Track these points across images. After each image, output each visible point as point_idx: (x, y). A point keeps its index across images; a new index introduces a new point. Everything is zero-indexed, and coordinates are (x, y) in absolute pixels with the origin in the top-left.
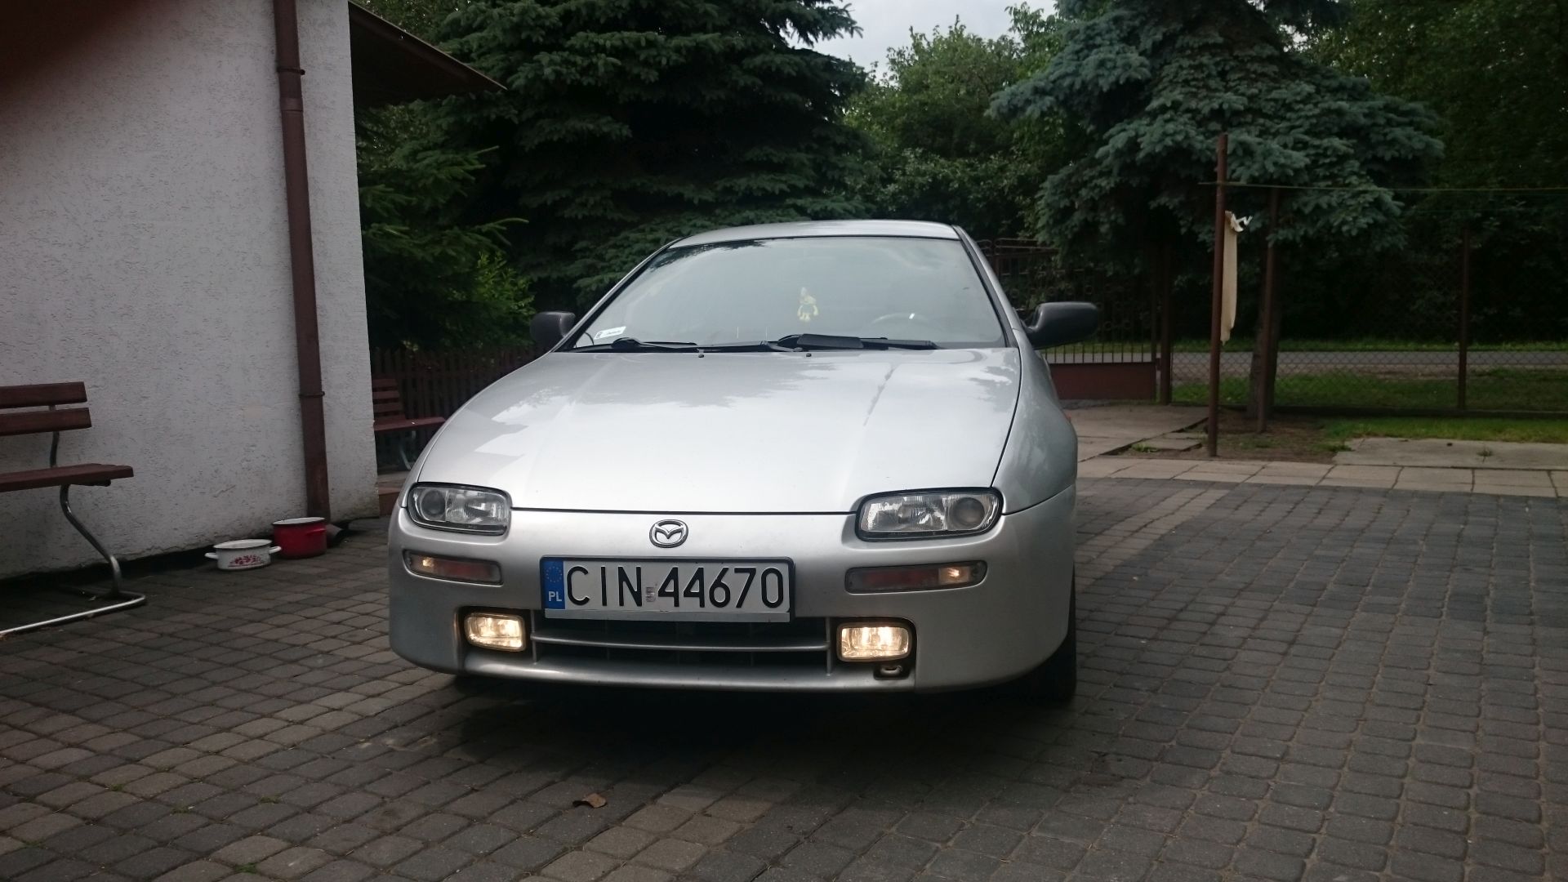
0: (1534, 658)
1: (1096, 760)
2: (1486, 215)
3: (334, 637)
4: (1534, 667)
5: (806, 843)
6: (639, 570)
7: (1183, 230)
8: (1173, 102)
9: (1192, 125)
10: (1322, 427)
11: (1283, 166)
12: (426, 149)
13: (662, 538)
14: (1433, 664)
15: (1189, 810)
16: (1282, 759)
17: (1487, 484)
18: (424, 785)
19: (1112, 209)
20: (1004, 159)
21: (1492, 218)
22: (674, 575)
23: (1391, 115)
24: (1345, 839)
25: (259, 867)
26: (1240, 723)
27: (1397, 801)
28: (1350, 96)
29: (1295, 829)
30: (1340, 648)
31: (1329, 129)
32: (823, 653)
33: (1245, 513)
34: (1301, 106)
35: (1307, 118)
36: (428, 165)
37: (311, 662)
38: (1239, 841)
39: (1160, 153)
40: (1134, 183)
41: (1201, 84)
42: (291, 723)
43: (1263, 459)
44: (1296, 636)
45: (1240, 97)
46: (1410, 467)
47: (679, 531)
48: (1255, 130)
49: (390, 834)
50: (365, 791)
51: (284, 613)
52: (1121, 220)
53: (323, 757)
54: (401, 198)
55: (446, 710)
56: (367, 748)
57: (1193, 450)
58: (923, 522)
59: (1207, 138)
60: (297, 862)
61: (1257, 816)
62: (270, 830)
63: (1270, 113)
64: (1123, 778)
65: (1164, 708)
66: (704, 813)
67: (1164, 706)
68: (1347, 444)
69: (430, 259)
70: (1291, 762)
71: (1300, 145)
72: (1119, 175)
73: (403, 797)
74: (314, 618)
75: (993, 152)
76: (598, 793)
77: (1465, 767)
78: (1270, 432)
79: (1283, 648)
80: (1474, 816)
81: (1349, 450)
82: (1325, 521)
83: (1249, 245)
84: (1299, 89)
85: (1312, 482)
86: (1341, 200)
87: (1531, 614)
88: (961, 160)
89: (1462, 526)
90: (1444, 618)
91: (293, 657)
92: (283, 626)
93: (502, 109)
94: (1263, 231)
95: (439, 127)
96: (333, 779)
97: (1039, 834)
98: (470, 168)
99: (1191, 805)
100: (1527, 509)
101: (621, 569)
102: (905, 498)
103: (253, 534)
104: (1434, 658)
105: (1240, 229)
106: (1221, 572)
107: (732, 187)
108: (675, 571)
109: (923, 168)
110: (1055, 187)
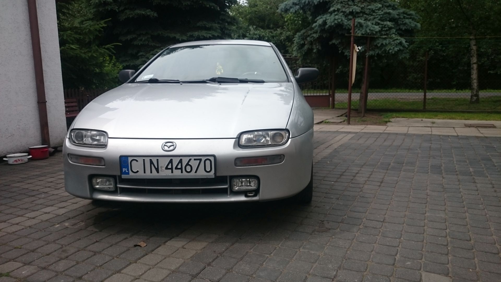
0: (460, 186)
1: (320, 223)
2: (430, 49)
3: (49, 187)
4: (460, 189)
5: (220, 257)
6: (157, 160)
7: (340, 52)
8: (337, 9)
9: (343, 16)
10: (382, 115)
11: (372, 30)
12: (86, 20)
13: (166, 148)
14: (428, 188)
15: (354, 240)
16: (383, 221)
17: (436, 132)
18: (78, 240)
19: (317, 44)
20: (282, 30)
21: (431, 51)
22: (171, 161)
23: (405, 15)
24: (408, 249)
25: (11, 274)
26: (367, 210)
27: (423, 235)
28: (392, 8)
29: (391, 246)
30: (398, 184)
31: (386, 19)
32: (227, 189)
33: (361, 141)
34: (378, 11)
35: (379, 15)
36: (87, 26)
37: (39, 196)
38: (372, 251)
39: (333, 25)
40: (324, 36)
41: (346, 3)
42: (29, 218)
43: (365, 125)
44: (383, 180)
45: (358, 8)
46: (412, 127)
47: (173, 145)
48: (363, 19)
49: (64, 259)
50: (55, 243)
51: (31, 179)
52: (320, 48)
53: (41, 231)
54: (77, 36)
55: (88, 213)
56: (58, 227)
57: (342, 122)
58: (262, 141)
59: (348, 21)
60: (26, 272)
61: (377, 242)
62: (16, 259)
63: (368, 13)
64: (330, 229)
65: (342, 205)
66: (183, 247)
67: (341, 204)
68: (390, 120)
69: (87, 58)
70: (386, 223)
71: (377, 24)
72: (320, 33)
73: (70, 245)
74: (42, 180)
75: (279, 28)
76: (144, 242)
77: (443, 223)
78: (366, 117)
79: (379, 184)
80: (449, 239)
81: (391, 122)
82: (387, 143)
83: (361, 56)
84: (377, 6)
85: (381, 132)
86: (389, 42)
87: (456, 172)
88: (268, 30)
89: (430, 145)
90: (429, 173)
91: (33, 194)
92: (31, 183)
93: (112, 6)
94: (365, 51)
95: (91, 12)
96: (44, 239)
97: (303, 250)
98: (101, 26)
99: (354, 238)
100: (449, 139)
101: (151, 160)
102: (256, 133)
103: (22, 152)
104: (428, 186)
105: (358, 51)
106: (355, 160)
107: (193, 35)
108: (171, 160)
109: (256, 32)
110: (299, 37)
